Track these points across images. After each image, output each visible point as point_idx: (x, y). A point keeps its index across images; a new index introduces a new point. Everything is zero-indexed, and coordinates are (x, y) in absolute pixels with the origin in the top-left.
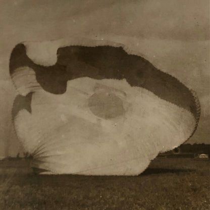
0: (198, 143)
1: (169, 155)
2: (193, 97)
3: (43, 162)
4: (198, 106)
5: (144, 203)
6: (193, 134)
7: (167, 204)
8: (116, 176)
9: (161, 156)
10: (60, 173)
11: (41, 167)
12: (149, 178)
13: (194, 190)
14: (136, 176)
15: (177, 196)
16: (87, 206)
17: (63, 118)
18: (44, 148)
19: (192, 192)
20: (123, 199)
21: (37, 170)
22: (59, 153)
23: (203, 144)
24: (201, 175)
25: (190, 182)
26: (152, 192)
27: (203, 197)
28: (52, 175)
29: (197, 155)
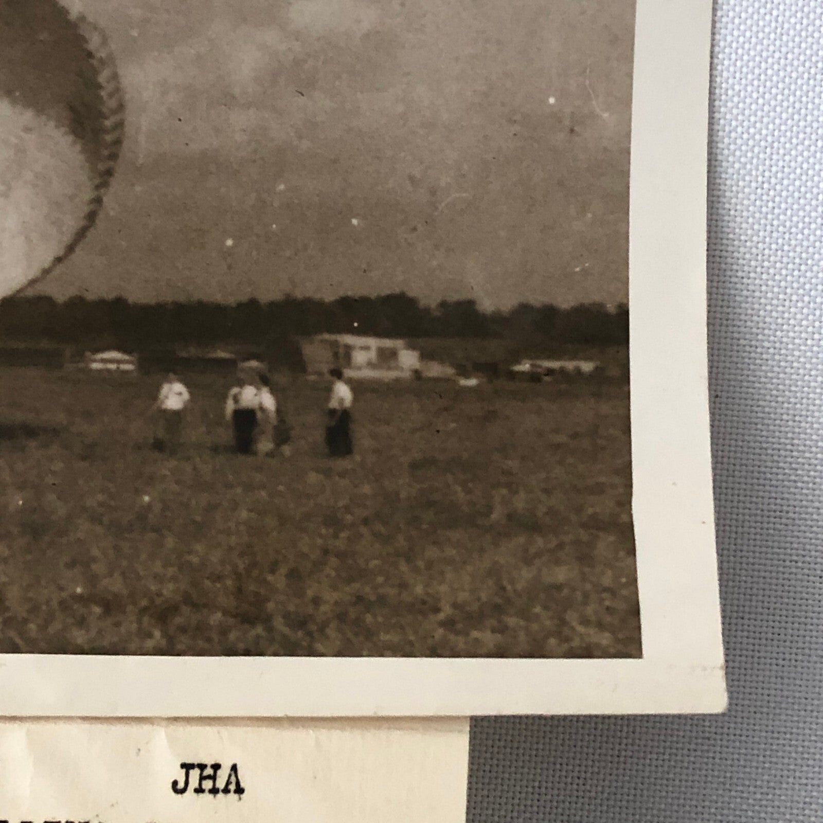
0: (90, 297)
2: (90, 55)
4: (113, 103)
6: (70, 249)
13: (36, 528)
19: (20, 543)
23: (119, 303)
24: (84, 458)
27: (71, 565)
29: (79, 355)
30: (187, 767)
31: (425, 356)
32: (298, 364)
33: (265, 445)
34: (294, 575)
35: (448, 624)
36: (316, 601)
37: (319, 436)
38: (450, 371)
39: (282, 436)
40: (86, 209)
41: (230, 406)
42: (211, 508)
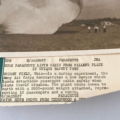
0: (81, 20)
1: (67, 25)
3: (7, 28)
4: (81, 2)
5: (55, 46)
6: (78, 15)
7: (65, 46)
8: (42, 34)
9: (63, 25)
10: (15, 33)
11: (6, 30)
12: (57, 35)
13: (78, 40)
14: (51, 35)
15: (70, 43)
16: (28, 48)
17: (17, 8)
18: (8, 22)
19: (77, 41)
20: (45, 44)
21: (4, 32)
22: (15, 24)
23: (83, 20)
24: (82, 34)
25: (77, 37)
26: (58, 42)
27: (82, 43)
28: (12, 34)
29: (80, 25)
30: (95, 59)
31: (112, 23)
32: (100, 24)
33: (98, 32)
34: (102, 43)
35: (117, 46)
36: (105, 45)
37: (103, 31)
38: (114, 24)
39: (99, 31)
40: (80, 12)
41: (94, 29)
42: (94, 37)
